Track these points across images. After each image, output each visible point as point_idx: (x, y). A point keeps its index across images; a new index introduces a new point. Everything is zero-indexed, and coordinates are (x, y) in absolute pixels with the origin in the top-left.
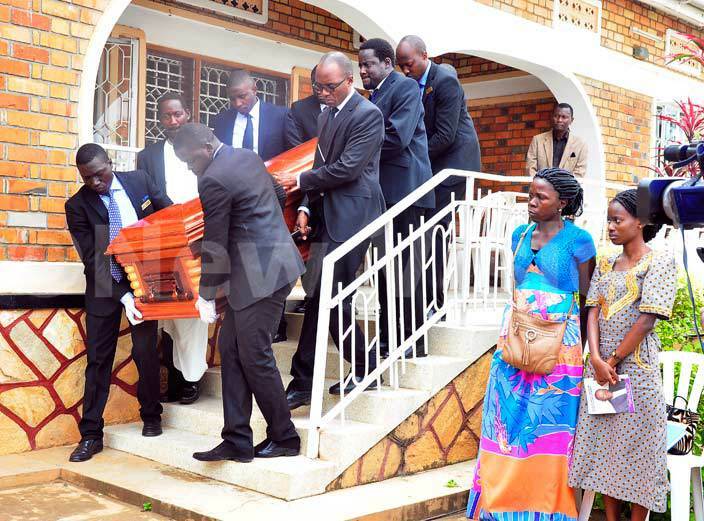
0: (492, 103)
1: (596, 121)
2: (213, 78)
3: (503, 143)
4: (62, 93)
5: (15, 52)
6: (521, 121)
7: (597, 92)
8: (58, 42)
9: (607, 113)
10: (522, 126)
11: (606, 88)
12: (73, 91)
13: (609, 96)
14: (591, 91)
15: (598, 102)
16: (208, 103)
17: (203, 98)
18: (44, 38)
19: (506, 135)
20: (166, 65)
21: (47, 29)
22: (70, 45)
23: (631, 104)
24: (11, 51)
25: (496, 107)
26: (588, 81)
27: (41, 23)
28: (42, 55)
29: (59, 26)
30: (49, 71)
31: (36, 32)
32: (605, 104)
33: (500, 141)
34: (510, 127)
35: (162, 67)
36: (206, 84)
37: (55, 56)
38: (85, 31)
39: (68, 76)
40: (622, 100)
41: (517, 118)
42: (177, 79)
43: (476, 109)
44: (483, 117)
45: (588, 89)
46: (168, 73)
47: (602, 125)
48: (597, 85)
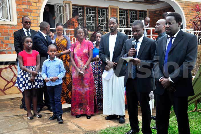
4: (36, 18)
5: (24, 11)
7: (183, 4)
8: (34, 8)
9: (187, 9)
11: (186, 2)
12: (38, 18)
13: (187, 4)
15: (184, 6)
16: (89, 16)
17: (87, 15)
18: (31, 7)
21: (31, 5)
22: (37, 8)
24: (23, 10)
27: (30, 4)
28: (31, 11)
29: (34, 4)
30: (32, 14)
31: (28, 6)
32: (186, 6)
36: (88, 12)
37: (33, 11)
38: (40, 5)
39: (37, 15)
40: (191, 5)
42: (81, 11)
43: (158, 11)
44: (160, 12)
45: (180, 3)
46: (79, 10)
47: (185, 12)
48: (183, 2)
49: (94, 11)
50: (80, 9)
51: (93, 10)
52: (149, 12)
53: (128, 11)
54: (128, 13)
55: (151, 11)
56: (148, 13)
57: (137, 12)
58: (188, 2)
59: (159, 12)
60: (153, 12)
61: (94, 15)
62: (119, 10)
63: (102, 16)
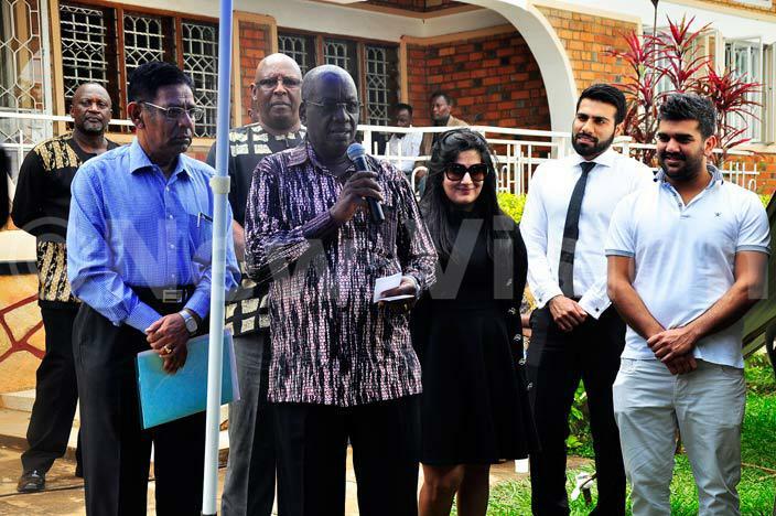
0: (465, 38)
1: (565, 55)
2: (141, 27)
3: (478, 82)
6: (496, 57)
7: (566, 24)
9: (579, 45)
10: (497, 62)
11: (577, 18)
13: (580, 28)
14: (557, 22)
15: (568, 34)
16: (136, 56)
17: (130, 50)
19: (482, 73)
20: (84, 16)
23: (609, 33)
25: (470, 42)
26: (552, 13)
32: (576, 36)
33: (475, 80)
34: (486, 64)
35: (81, 18)
36: (133, 35)
40: (597, 29)
41: (491, 54)
42: (98, 31)
43: (449, 46)
44: (456, 54)
45: (554, 21)
46: (88, 25)
47: (573, 59)
48: (565, 16)
49: (160, 36)
50: (94, 20)
51: (154, 29)
52: (410, 48)
53: (317, 41)
54: (318, 51)
55: (417, 46)
56: (403, 54)
57: (359, 48)
58: (583, 18)
59: (452, 51)
60: (424, 49)
61: (161, 51)
62: (279, 33)
63: (197, 59)
